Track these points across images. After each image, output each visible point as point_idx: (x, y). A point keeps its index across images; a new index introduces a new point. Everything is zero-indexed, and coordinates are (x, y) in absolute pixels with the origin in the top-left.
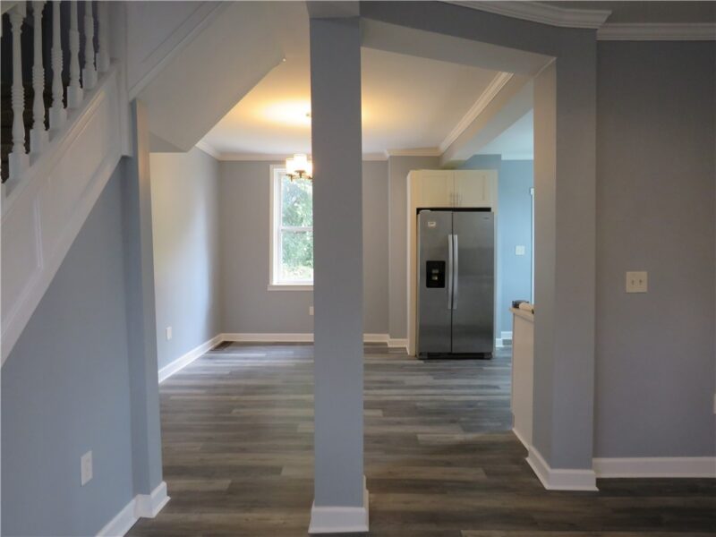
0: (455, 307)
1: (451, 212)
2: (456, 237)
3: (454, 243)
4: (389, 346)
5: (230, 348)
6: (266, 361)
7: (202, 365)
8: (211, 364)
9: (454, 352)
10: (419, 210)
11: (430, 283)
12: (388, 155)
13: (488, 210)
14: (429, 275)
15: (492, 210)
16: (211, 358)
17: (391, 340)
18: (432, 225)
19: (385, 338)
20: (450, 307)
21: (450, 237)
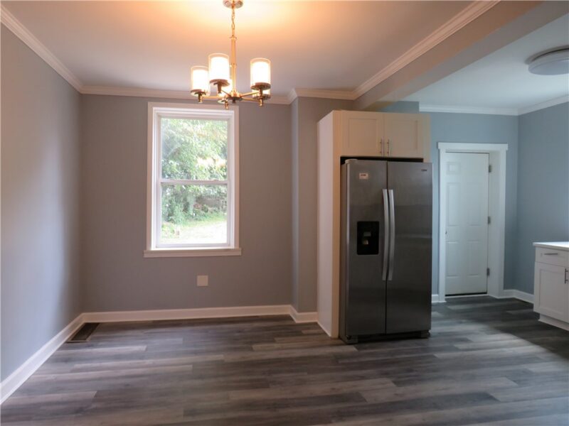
0: (390, 278)
1: (385, 162)
2: (391, 192)
3: (390, 198)
4: (297, 321)
5: (95, 335)
6: (148, 362)
7: (52, 377)
8: (66, 373)
9: (388, 332)
10: (343, 159)
11: (362, 250)
12: (294, 95)
13: (420, 160)
14: (360, 239)
15: (425, 161)
16: (67, 360)
17: (297, 314)
18: (364, 176)
19: (287, 310)
20: (384, 278)
21: (385, 192)
